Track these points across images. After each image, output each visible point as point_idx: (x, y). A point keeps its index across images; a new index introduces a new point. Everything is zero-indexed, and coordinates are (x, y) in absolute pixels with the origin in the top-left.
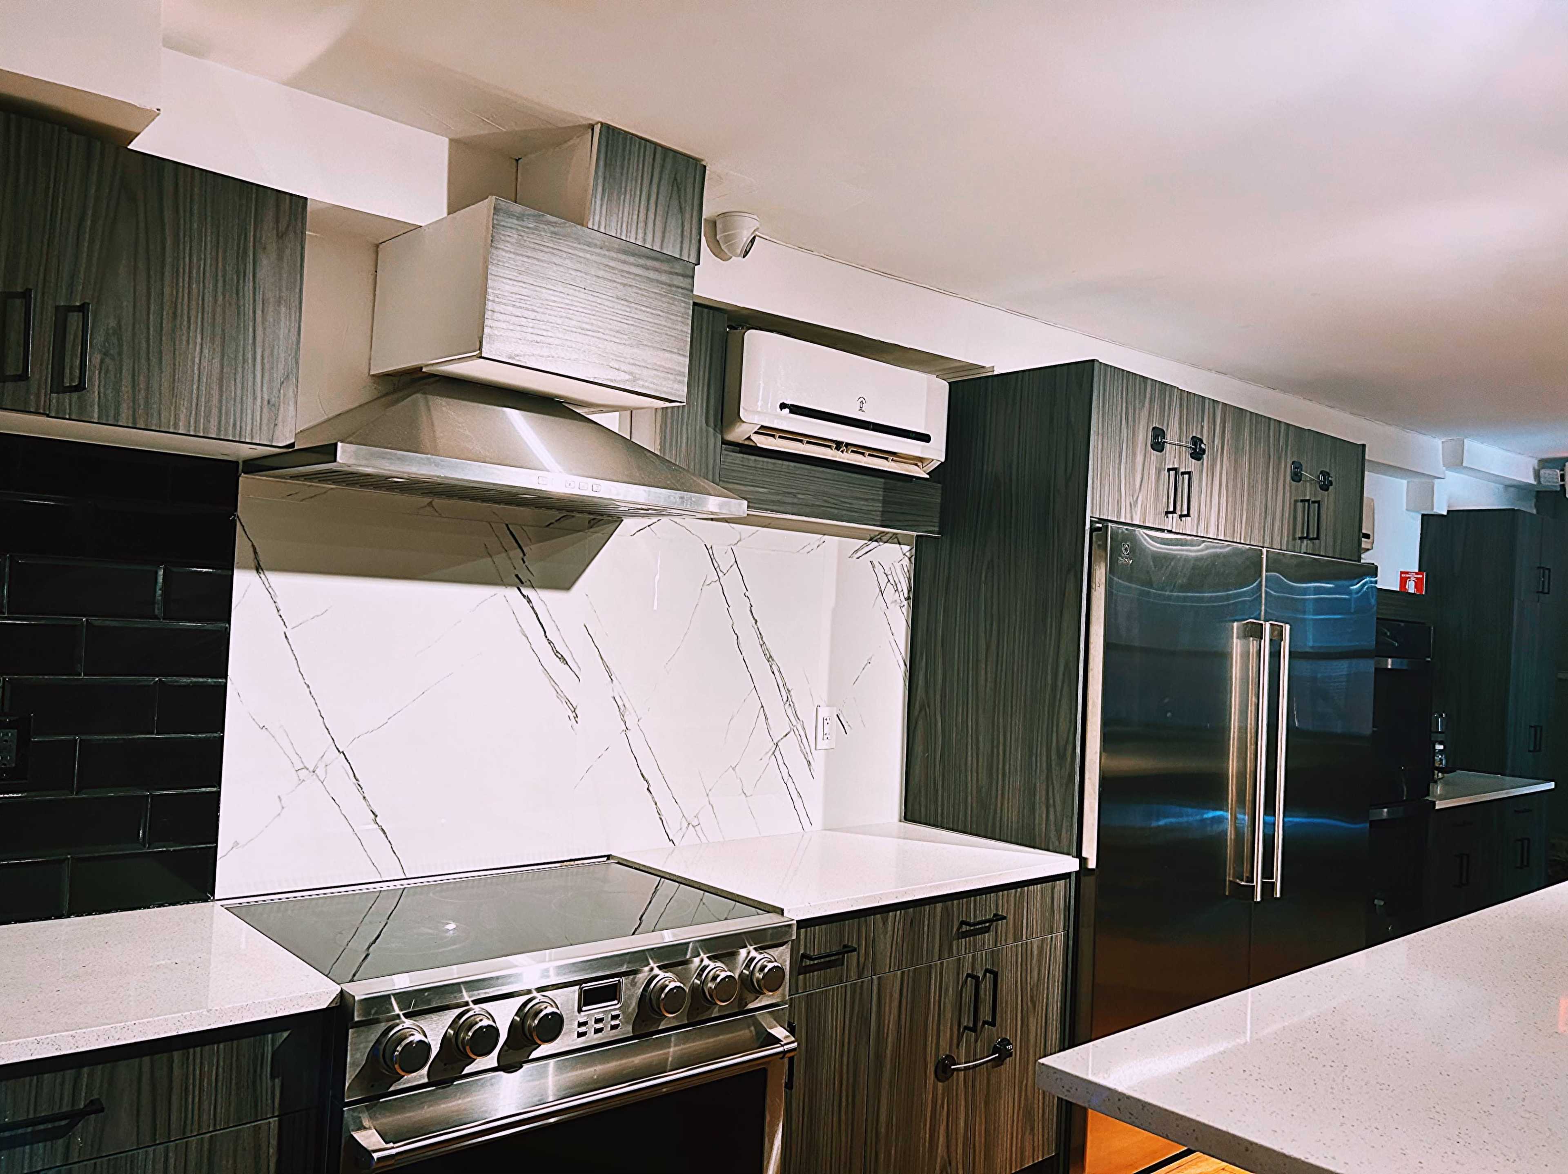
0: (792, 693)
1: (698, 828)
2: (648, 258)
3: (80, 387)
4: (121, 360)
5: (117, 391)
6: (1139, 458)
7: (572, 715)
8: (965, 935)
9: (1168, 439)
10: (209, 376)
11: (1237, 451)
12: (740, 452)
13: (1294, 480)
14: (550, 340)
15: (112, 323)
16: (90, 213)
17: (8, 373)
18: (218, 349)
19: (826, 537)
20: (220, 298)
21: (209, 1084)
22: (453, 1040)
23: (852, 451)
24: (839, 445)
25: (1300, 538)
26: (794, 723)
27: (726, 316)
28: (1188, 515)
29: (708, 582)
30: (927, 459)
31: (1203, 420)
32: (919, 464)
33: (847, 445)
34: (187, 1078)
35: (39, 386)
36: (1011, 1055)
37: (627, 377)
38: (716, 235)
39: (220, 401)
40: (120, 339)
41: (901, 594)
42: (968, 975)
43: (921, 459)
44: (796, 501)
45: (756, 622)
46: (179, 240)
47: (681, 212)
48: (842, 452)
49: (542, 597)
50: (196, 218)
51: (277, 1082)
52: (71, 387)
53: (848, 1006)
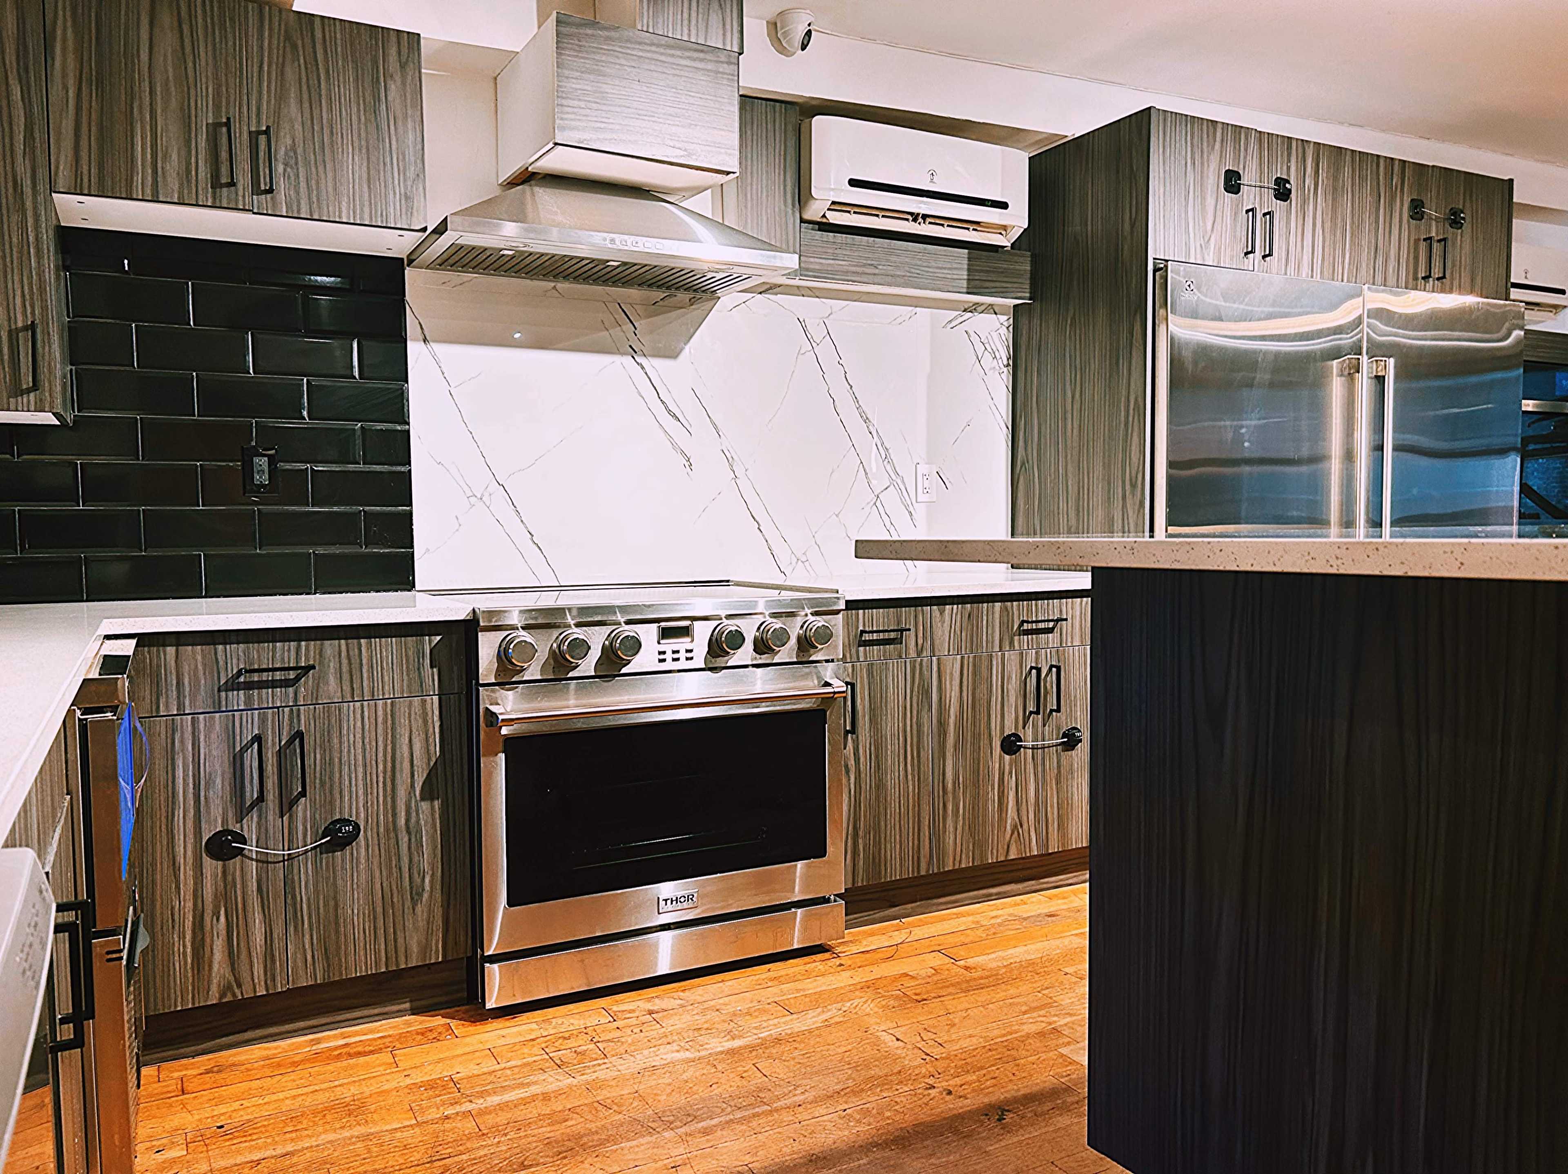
0: (890, 451)
1: (807, 564)
2: (696, 50)
3: (270, 191)
4: (298, 169)
5: (298, 193)
6: (1210, 201)
7: (687, 464)
8: (1027, 632)
9: (1244, 180)
10: (360, 178)
11: (1335, 191)
12: (820, 230)
13: (1412, 217)
14: (611, 126)
15: (289, 142)
16: (266, 59)
17: (223, 182)
18: (365, 157)
19: (918, 309)
20: (363, 118)
21: (387, 663)
22: (557, 651)
23: (930, 223)
24: (915, 217)
25: (1423, 278)
26: (894, 477)
27: (798, 108)
28: (1270, 255)
29: (802, 352)
30: (1010, 226)
31: (1289, 161)
32: (1004, 232)
33: (925, 217)
34: (372, 657)
35: (244, 189)
36: (1080, 741)
37: (682, 153)
38: (777, 33)
39: (370, 196)
40: (295, 153)
41: (1000, 361)
42: (1032, 668)
43: (1005, 228)
44: (877, 271)
45: (851, 387)
46: (329, 75)
47: (722, 9)
48: (919, 223)
49: (654, 365)
50: (340, 57)
51: (435, 670)
52: (265, 190)
53: (908, 677)
